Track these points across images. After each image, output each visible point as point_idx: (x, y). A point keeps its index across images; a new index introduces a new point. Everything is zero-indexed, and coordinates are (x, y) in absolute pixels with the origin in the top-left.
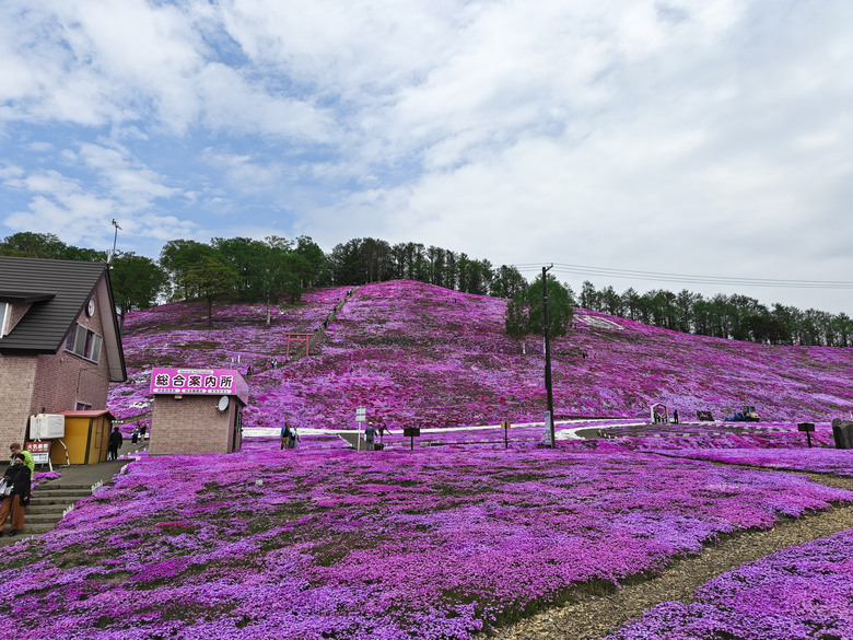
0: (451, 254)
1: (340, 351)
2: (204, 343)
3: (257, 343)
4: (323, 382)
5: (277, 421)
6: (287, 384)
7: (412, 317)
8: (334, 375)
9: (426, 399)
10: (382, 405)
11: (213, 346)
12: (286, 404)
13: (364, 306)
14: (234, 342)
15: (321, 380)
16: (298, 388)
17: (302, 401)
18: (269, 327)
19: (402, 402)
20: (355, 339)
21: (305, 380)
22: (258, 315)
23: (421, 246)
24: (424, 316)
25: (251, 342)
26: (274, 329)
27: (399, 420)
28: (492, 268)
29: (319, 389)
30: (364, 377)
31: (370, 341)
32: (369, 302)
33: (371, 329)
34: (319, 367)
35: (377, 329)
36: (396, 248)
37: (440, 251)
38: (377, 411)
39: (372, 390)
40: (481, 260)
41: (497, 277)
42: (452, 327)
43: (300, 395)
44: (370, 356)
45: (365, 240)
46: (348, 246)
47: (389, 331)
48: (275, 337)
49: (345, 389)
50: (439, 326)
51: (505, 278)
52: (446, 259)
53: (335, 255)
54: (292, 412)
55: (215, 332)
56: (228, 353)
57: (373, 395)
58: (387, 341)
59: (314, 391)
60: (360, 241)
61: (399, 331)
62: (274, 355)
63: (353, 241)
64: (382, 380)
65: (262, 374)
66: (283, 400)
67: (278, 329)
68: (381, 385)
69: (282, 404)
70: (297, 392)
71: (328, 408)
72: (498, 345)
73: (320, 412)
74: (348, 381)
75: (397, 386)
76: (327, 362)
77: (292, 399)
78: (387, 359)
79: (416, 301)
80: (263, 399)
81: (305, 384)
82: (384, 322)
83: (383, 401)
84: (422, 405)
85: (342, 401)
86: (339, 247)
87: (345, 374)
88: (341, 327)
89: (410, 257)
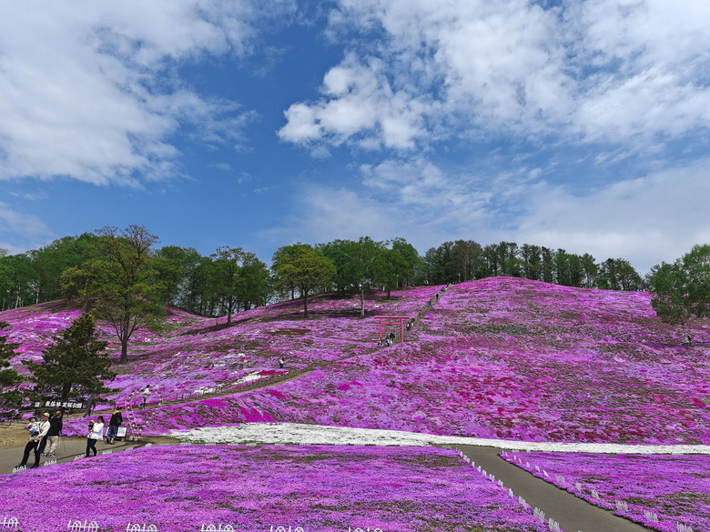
0: (547, 250)
1: (439, 338)
2: (294, 330)
3: (348, 330)
4: (422, 370)
5: (360, 417)
6: (378, 372)
7: (517, 306)
8: (434, 363)
9: (569, 396)
10: (506, 401)
11: (302, 332)
12: (373, 396)
13: (462, 297)
14: (325, 329)
15: (419, 369)
16: (389, 376)
17: (395, 393)
18: (363, 318)
19: (533, 397)
20: (456, 327)
21: (399, 368)
22: (353, 309)
23: (513, 245)
24: (531, 306)
25: (343, 330)
26: (367, 320)
27: (539, 425)
28: (595, 263)
29: (417, 378)
30: (472, 366)
31: (473, 328)
32: (467, 294)
33: (473, 318)
34: (415, 354)
35: (479, 318)
36: (487, 249)
37: (534, 248)
38: (500, 410)
39: (487, 382)
40: (581, 254)
41: (602, 271)
42: (569, 315)
43: (393, 385)
44: (476, 344)
45: (457, 242)
46: (440, 249)
47: (494, 319)
48: (367, 327)
49: (451, 380)
50: (552, 315)
51: (612, 273)
52: (541, 256)
53: (428, 258)
54: (381, 406)
55: (308, 322)
56: (315, 339)
57: (490, 388)
58: (492, 328)
59: (411, 380)
60: (452, 243)
61: (505, 320)
62: (365, 342)
63: (445, 244)
64: (498, 369)
65: (349, 360)
66: (370, 391)
67: (372, 319)
68: (499, 375)
69: (368, 395)
70: (389, 381)
71: (430, 405)
72: (636, 334)
73: (419, 407)
74: (454, 371)
75: (520, 377)
76: (425, 347)
77: (382, 389)
78: (498, 347)
79: (517, 292)
80: (345, 387)
81: (400, 372)
82: (487, 311)
83: (506, 396)
84: (564, 404)
85: (449, 395)
86: (432, 250)
87: (449, 363)
88: (440, 316)
89: (503, 256)
